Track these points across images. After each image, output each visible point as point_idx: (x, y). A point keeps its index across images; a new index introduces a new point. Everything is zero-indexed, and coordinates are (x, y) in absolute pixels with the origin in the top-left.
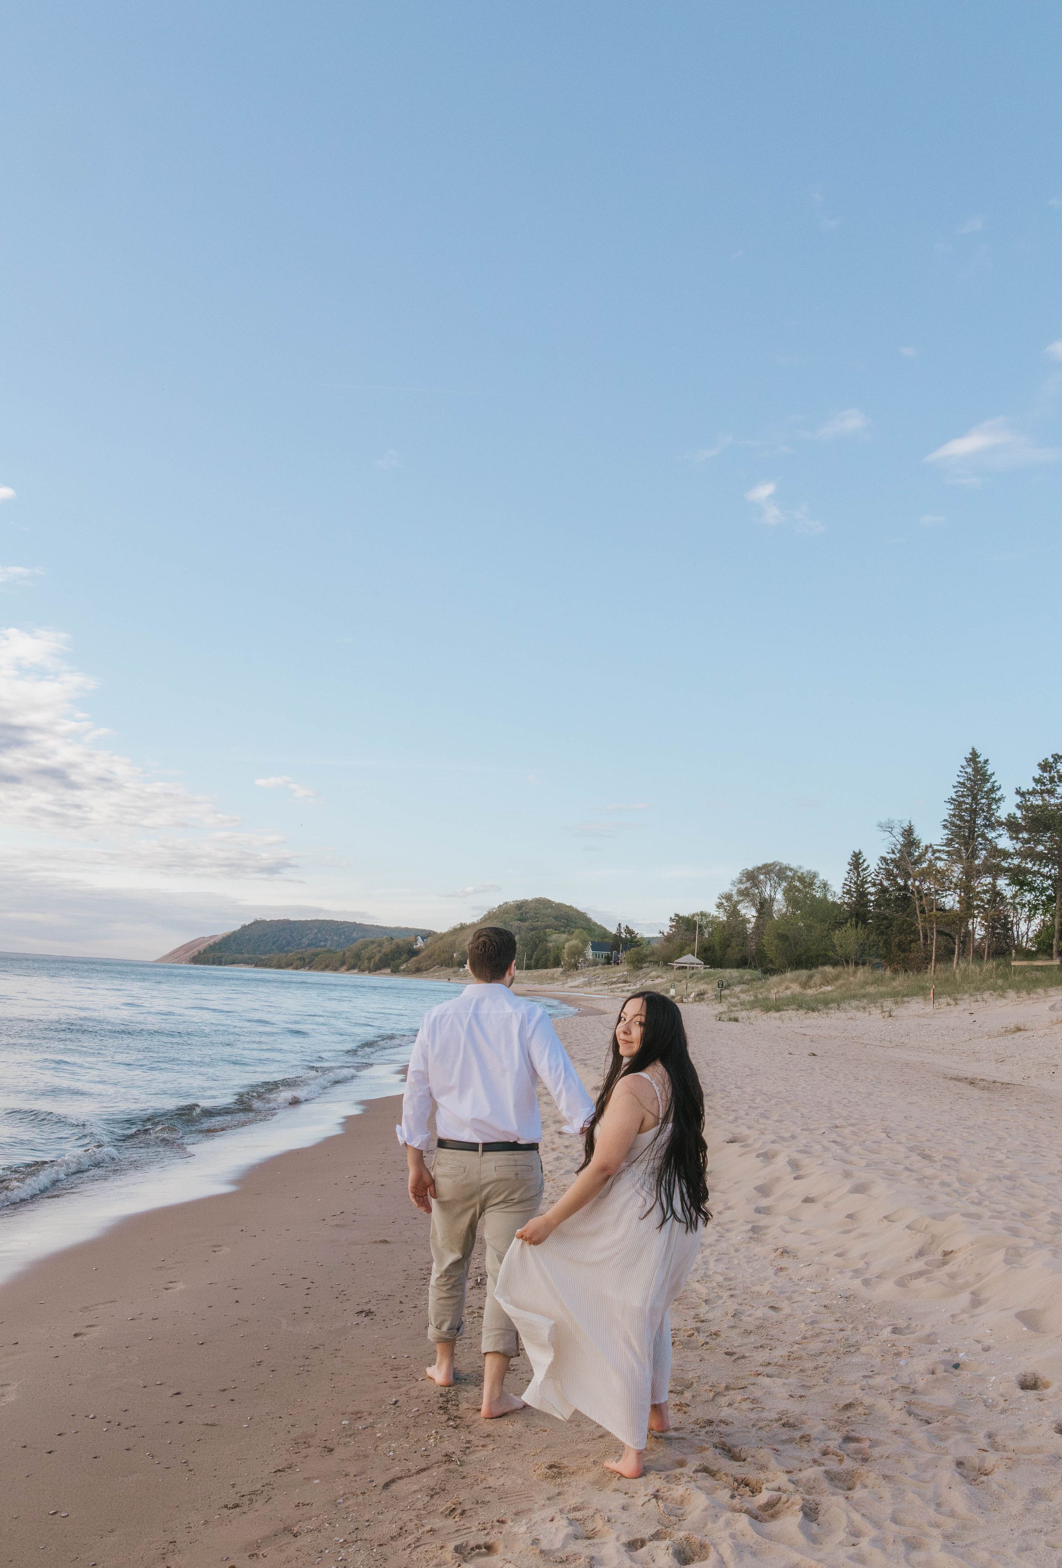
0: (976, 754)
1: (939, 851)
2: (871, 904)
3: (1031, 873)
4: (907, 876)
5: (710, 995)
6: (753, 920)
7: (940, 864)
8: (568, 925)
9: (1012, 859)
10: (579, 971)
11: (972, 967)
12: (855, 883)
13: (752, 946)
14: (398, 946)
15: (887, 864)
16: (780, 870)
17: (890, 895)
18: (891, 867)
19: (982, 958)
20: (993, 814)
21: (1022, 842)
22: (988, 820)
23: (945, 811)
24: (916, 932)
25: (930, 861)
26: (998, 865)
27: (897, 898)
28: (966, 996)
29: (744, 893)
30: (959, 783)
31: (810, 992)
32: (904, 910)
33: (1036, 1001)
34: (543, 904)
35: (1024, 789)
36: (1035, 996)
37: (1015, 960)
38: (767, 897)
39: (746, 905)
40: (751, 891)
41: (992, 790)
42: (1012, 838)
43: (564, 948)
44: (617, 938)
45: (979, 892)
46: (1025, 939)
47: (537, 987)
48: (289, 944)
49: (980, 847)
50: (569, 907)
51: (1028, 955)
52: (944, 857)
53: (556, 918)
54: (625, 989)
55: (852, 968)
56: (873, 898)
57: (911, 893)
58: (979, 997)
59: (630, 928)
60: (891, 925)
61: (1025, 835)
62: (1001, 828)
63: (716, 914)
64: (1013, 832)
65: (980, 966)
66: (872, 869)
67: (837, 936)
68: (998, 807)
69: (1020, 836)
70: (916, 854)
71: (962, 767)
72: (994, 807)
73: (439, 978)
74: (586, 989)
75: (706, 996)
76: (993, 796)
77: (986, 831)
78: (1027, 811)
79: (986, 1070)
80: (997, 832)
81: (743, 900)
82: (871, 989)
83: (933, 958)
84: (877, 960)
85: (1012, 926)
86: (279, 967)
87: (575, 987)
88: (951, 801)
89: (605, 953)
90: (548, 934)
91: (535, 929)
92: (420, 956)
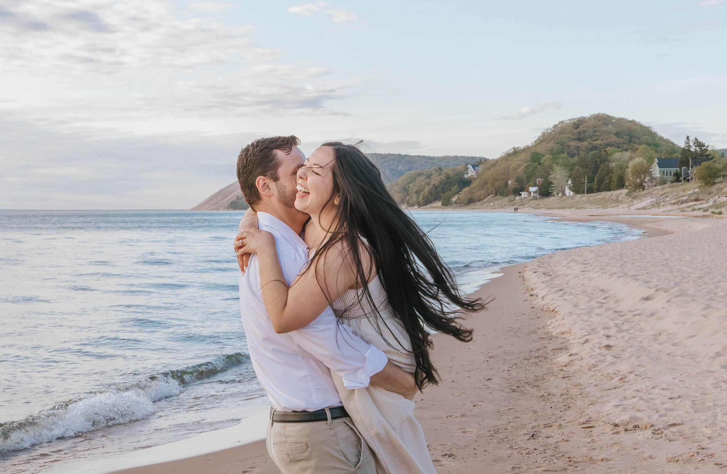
8: (630, 141)
10: (646, 191)
14: (448, 177)
34: (603, 120)
43: (627, 167)
44: (686, 152)
47: (601, 211)
50: (631, 122)
53: (617, 134)
54: (696, 207)
59: (700, 140)
73: (494, 207)
74: (655, 210)
87: (644, 208)
89: (673, 170)
90: (609, 152)
91: (594, 148)
92: (472, 186)
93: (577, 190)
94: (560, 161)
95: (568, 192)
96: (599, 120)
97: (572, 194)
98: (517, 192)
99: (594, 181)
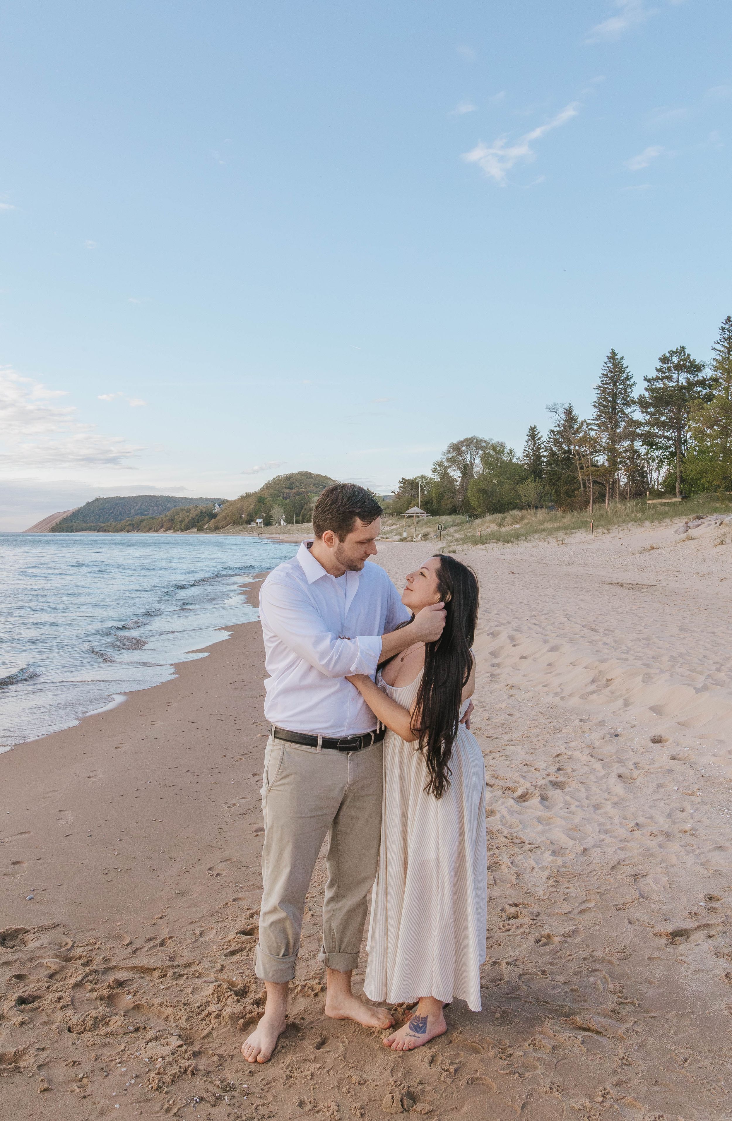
0: (615, 353)
1: (591, 424)
2: (545, 464)
3: (657, 436)
4: (569, 442)
5: (432, 535)
6: (459, 479)
7: (592, 434)
9: (644, 427)
11: (619, 505)
12: (533, 449)
13: (460, 497)
14: (201, 512)
15: (555, 435)
16: (477, 442)
17: (558, 457)
18: (558, 437)
19: (626, 499)
20: (629, 395)
21: (649, 414)
22: (625, 400)
23: (594, 395)
24: (578, 482)
25: (585, 432)
26: (634, 432)
27: (563, 459)
28: (616, 526)
29: (452, 460)
30: (603, 374)
31: (504, 529)
32: (568, 468)
33: (665, 527)
34: (306, 475)
35: (649, 377)
36: (664, 524)
37: (649, 499)
38: (468, 462)
39: (454, 468)
40: (456, 459)
41: (627, 378)
42: (643, 412)
45: (621, 452)
46: (656, 484)
48: (120, 514)
49: (620, 419)
50: (324, 477)
51: (659, 495)
52: (595, 428)
53: (314, 485)
55: (533, 511)
56: (545, 460)
57: (572, 455)
58: (625, 527)
60: (560, 478)
61: (652, 410)
62: (634, 406)
63: (432, 476)
64: (643, 407)
65: (625, 505)
66: (544, 439)
67: (521, 488)
68: (632, 391)
69: (649, 410)
70: (575, 427)
71: (605, 363)
72: (629, 390)
73: (233, 533)
75: (429, 536)
76: (628, 382)
77: (624, 408)
78: (652, 392)
79: (631, 577)
80: (632, 408)
81: (451, 466)
82: (548, 525)
83: (591, 501)
84: (551, 504)
85: (647, 475)
86: (116, 531)
88: (598, 387)
90: (310, 497)
91: (300, 494)
92: (218, 518)
93: (289, 521)
94: (277, 502)
95: (282, 522)
96: (303, 475)
97: (285, 524)
98: (248, 522)
99: (299, 516)
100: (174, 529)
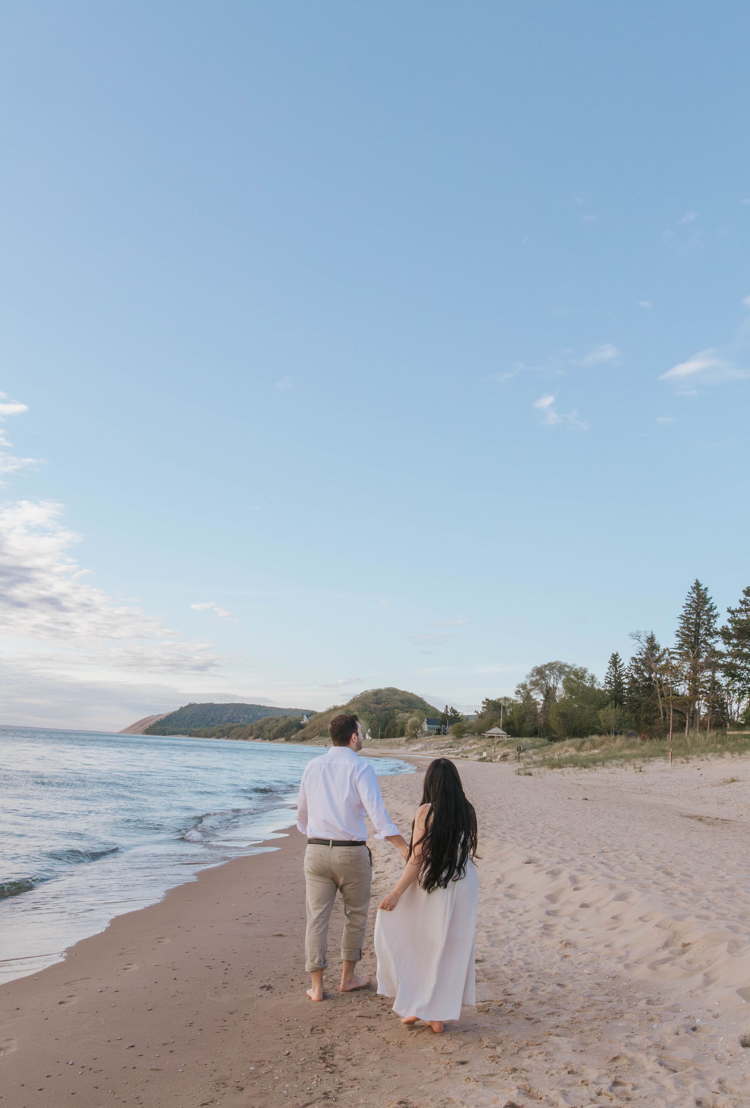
0: (699, 584)
1: (673, 653)
2: (626, 691)
3: (739, 668)
4: (651, 670)
5: (511, 756)
6: (542, 703)
7: (674, 662)
8: (410, 706)
9: (726, 658)
10: (418, 739)
11: (699, 735)
12: (614, 676)
13: (541, 721)
14: (290, 722)
15: (637, 662)
16: (560, 667)
17: (639, 684)
18: (639, 665)
19: (706, 729)
20: (712, 626)
21: (732, 646)
22: (708, 631)
23: (677, 625)
24: (657, 710)
25: (667, 660)
26: (716, 663)
27: (644, 687)
28: (695, 756)
29: (535, 684)
30: (687, 604)
31: (583, 754)
32: (649, 695)
33: (745, 760)
34: (393, 691)
35: (733, 609)
36: (744, 756)
37: (729, 730)
38: (551, 686)
39: (537, 692)
40: (540, 682)
41: (711, 609)
42: (725, 643)
43: (407, 723)
44: (445, 716)
45: (703, 682)
46: (736, 715)
47: (388, 751)
48: (213, 720)
49: (703, 649)
50: (410, 693)
51: (739, 727)
52: (677, 657)
53: (401, 701)
54: (450, 752)
55: (613, 737)
56: (627, 687)
57: (654, 683)
58: (704, 758)
59: (454, 708)
60: (640, 705)
61: (735, 641)
62: (717, 636)
63: (515, 698)
64: (726, 639)
65: (705, 735)
66: (626, 666)
67: (601, 714)
68: (715, 621)
69: (731, 642)
70: (657, 655)
71: (689, 593)
72: (712, 621)
73: (319, 744)
74: (424, 752)
75: (508, 757)
76: (712, 613)
77: (706, 638)
78: (736, 624)
79: (710, 810)
80: (715, 639)
81: (534, 689)
82: (626, 752)
83: (671, 729)
84: (631, 731)
85: (727, 706)
86: (206, 736)
87: (417, 751)
88: (682, 617)
89: (437, 727)
90: (396, 713)
91: (386, 709)
92: (305, 729)
93: (373, 736)
94: (364, 716)
95: (367, 736)
96: (390, 691)
97: (370, 738)
99: (385, 731)
100: (262, 737)
